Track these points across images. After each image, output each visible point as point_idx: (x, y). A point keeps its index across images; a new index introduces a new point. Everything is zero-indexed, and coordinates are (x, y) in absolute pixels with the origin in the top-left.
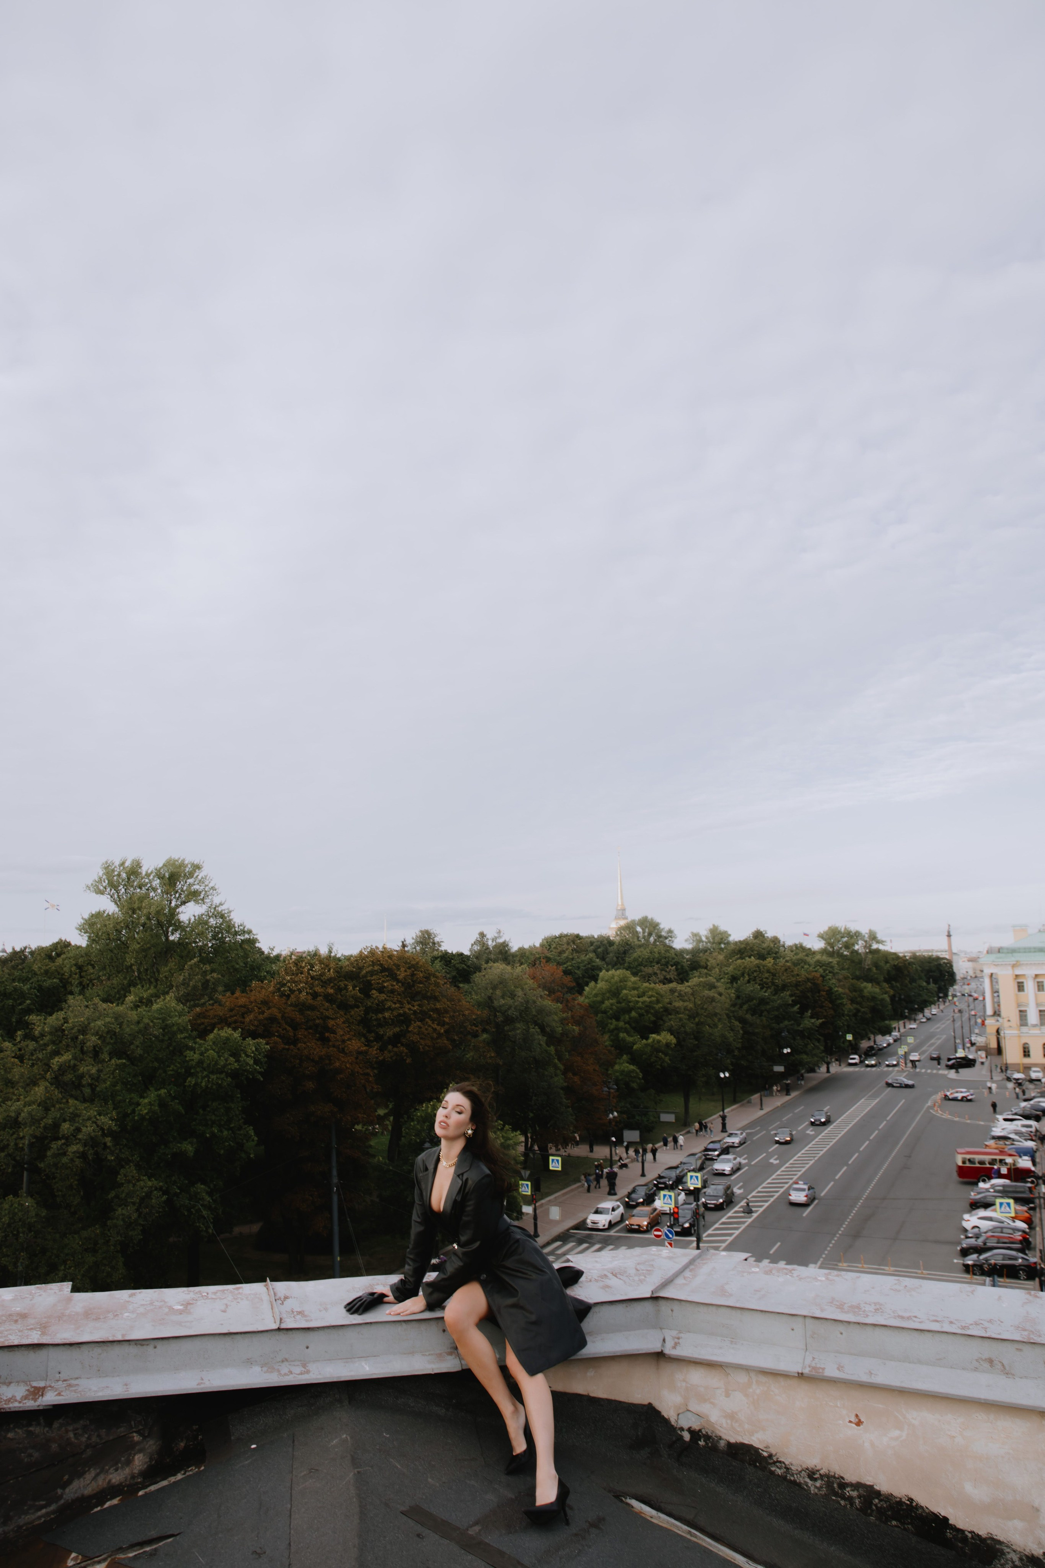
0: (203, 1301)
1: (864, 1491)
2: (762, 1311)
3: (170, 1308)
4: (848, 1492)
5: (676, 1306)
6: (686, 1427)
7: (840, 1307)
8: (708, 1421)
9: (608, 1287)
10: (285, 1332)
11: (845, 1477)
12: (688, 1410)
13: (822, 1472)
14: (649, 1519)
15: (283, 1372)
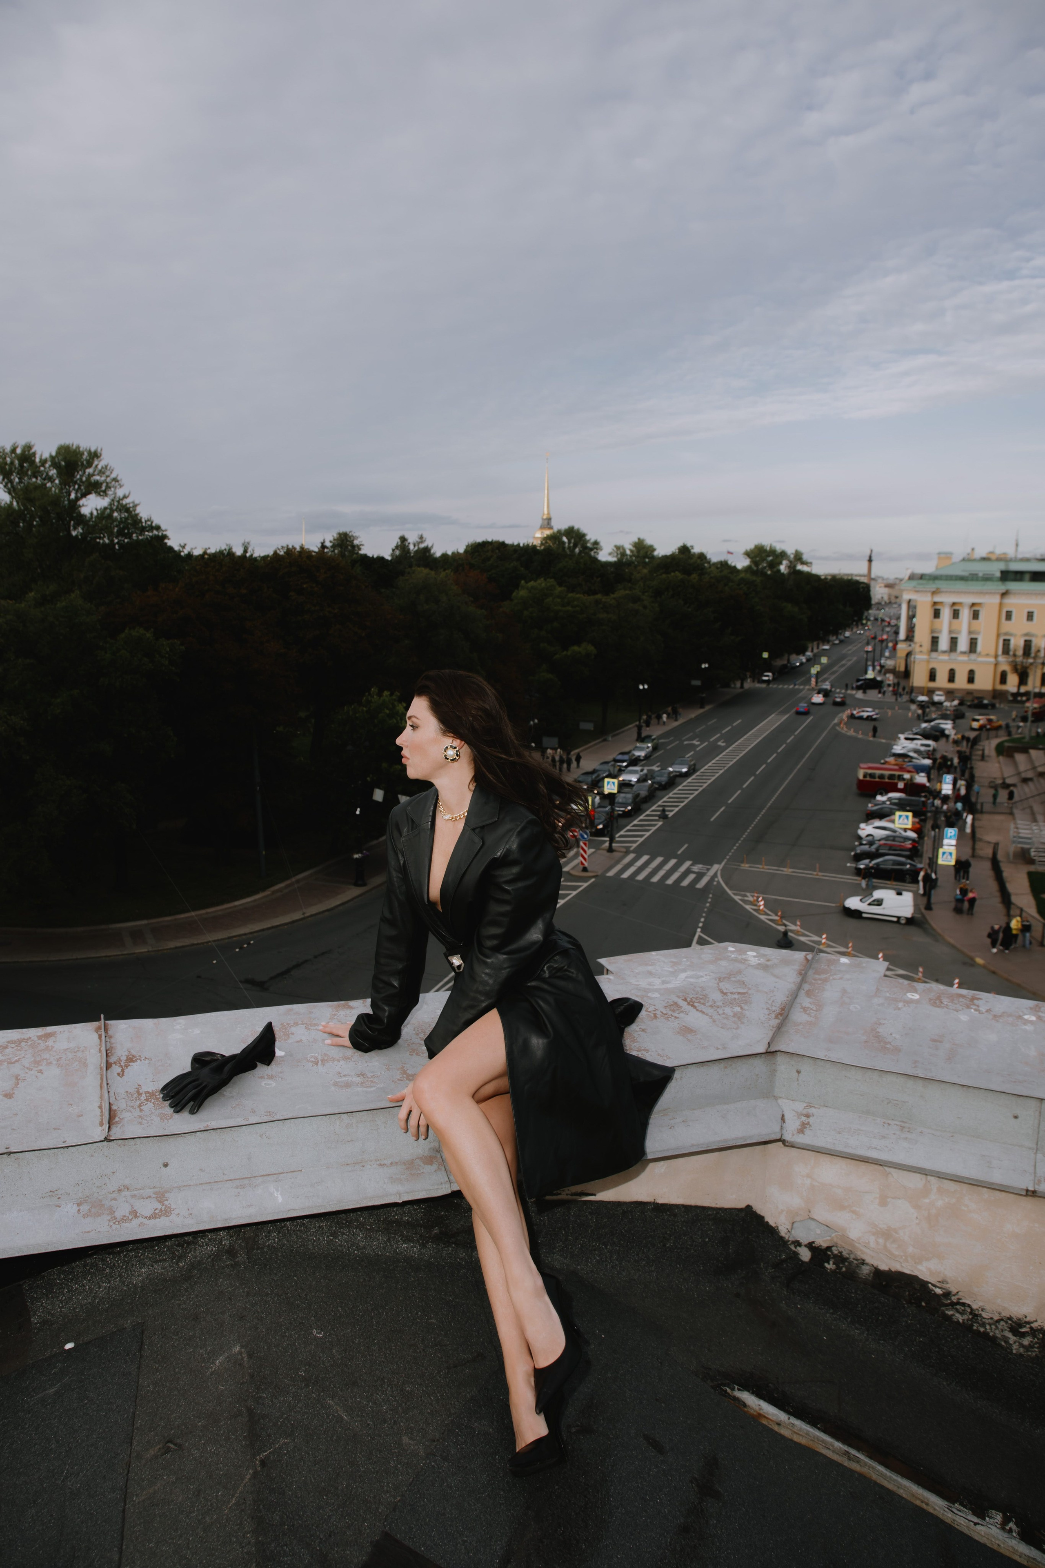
2: (963, 1085)
5: (806, 1067)
6: (805, 1241)
8: (844, 1236)
9: (689, 1030)
10: (120, 1142)
12: (811, 1218)
13: (1034, 1325)
14: (776, 1428)
15: (119, 1214)
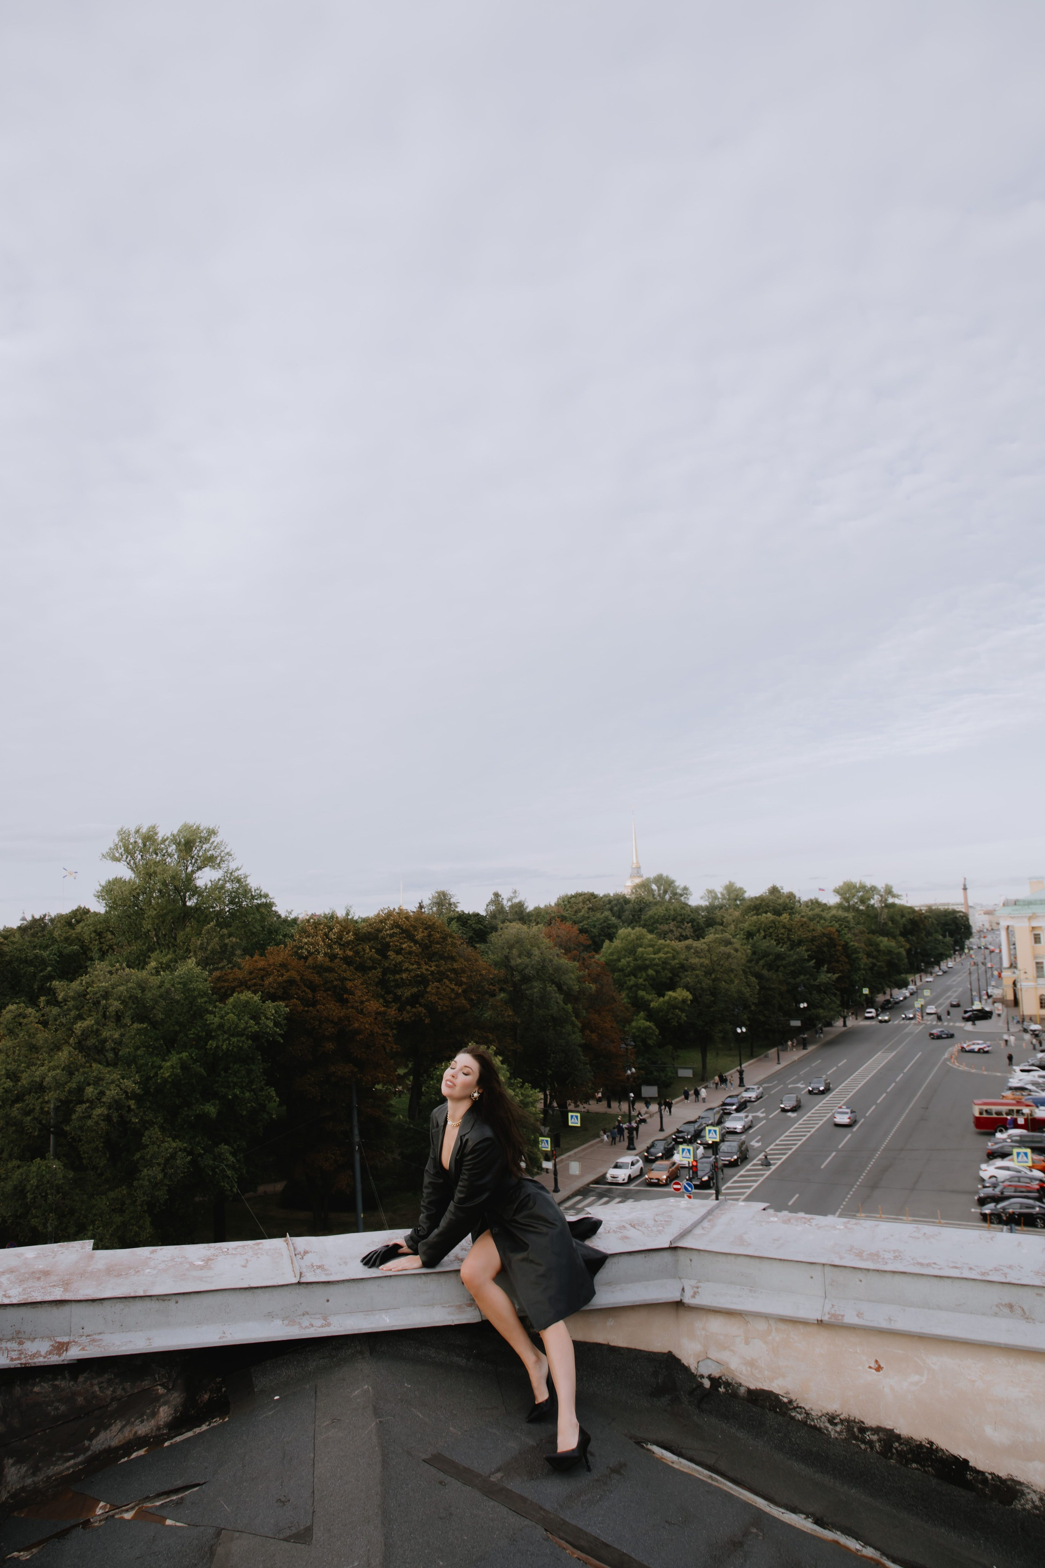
0: (223, 1256)
1: (884, 1435)
2: (780, 1260)
3: (192, 1264)
4: (869, 1436)
5: (694, 1256)
6: (706, 1374)
7: (860, 1255)
8: (728, 1368)
9: (627, 1238)
10: (305, 1286)
11: (865, 1421)
12: (708, 1358)
13: (842, 1417)
14: (671, 1464)
15: (304, 1325)
